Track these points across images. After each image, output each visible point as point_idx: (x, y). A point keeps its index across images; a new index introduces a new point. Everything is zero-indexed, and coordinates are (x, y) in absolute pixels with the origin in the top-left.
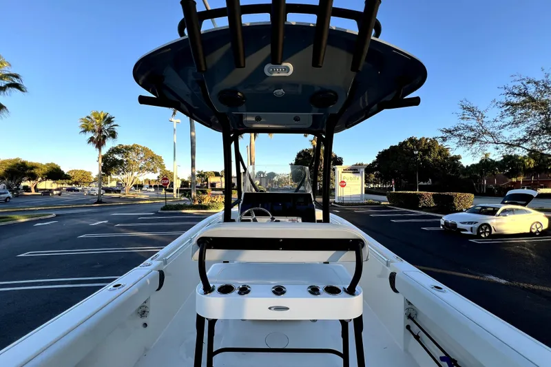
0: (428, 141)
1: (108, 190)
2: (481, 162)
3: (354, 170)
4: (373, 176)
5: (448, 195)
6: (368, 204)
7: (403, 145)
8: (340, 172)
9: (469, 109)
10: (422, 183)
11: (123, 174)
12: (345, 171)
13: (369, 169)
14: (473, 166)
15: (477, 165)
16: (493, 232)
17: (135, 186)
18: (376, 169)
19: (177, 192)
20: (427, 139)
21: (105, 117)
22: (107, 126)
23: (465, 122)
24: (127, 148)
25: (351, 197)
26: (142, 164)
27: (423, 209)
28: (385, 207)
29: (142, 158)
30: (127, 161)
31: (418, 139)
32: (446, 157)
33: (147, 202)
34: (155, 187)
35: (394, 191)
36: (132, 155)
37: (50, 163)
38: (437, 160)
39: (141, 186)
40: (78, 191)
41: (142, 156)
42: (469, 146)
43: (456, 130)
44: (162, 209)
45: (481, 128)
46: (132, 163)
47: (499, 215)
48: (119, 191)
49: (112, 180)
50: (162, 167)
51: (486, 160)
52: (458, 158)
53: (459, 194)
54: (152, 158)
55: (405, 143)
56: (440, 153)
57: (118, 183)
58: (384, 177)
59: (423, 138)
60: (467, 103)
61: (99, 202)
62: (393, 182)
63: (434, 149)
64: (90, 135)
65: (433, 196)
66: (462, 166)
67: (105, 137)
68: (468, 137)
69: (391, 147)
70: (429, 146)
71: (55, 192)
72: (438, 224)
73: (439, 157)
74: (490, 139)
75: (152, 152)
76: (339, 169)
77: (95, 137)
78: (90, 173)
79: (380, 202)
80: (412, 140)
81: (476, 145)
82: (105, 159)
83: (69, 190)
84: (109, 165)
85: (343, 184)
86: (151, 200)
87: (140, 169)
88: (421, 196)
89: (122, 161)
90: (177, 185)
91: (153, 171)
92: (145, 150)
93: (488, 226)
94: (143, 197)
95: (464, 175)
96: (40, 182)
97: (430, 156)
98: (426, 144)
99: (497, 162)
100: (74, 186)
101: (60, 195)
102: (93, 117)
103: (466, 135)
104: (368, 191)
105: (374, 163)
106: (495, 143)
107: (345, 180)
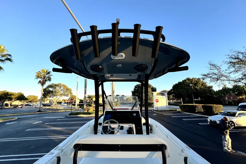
0: (196, 79)
1: (45, 105)
2: (223, 88)
3: (162, 94)
4: (171, 96)
5: (209, 106)
6: (171, 111)
7: (184, 81)
8: (155, 95)
9: (213, 65)
10: (195, 99)
11: (52, 97)
12: (158, 94)
13: (169, 93)
14: (219, 91)
15: (221, 90)
16: (236, 126)
17: (58, 103)
18: (173, 93)
19: (77, 106)
20: (195, 79)
21: (47, 72)
22: (48, 76)
23: (212, 71)
24: (56, 85)
25: (161, 107)
26: (62, 92)
27: (198, 113)
28: (179, 112)
29: (62, 90)
30: (55, 91)
31: (191, 78)
32: (206, 86)
33: (62, 111)
34: (67, 103)
35: (182, 104)
36: (58, 88)
37: (19, 92)
38: (202, 88)
39: (60, 103)
40: (31, 105)
41: (62, 88)
42: (216, 82)
43: (208, 75)
44: (69, 115)
45: (220, 74)
46: (57, 92)
47: (237, 117)
48: (50, 105)
49: (47, 100)
50: (71, 93)
51: (225, 88)
52: (211, 87)
53: (215, 105)
54: (67, 89)
55: (185, 80)
56: (202, 85)
57: (50, 102)
58: (177, 96)
59: (194, 78)
60: (212, 62)
61: (39, 111)
62: (181, 99)
63: (199, 83)
64: (39, 79)
65: (202, 106)
66: (214, 91)
67: (46, 80)
68: (215, 78)
69: (179, 82)
70: (197, 82)
71: (19, 107)
72: (207, 121)
73: (202, 87)
74: (225, 79)
75: (67, 87)
76: (155, 93)
77: (41, 81)
78: (37, 97)
79: (176, 109)
80: (188, 79)
81: (219, 81)
82: (45, 90)
83: (27, 105)
84: (46, 93)
85: (157, 101)
86: (65, 110)
87: (61, 94)
88: (196, 106)
89: (53, 91)
90: (78, 102)
91: (67, 95)
92: (64, 86)
93: (233, 122)
94: (61, 108)
95: (216, 95)
96: (13, 101)
97: (198, 86)
98: (195, 81)
99: (231, 89)
100: (29, 103)
101: (21, 108)
102: (41, 72)
103: (214, 77)
104: (169, 104)
105: (171, 90)
106: (228, 80)
107: (158, 99)
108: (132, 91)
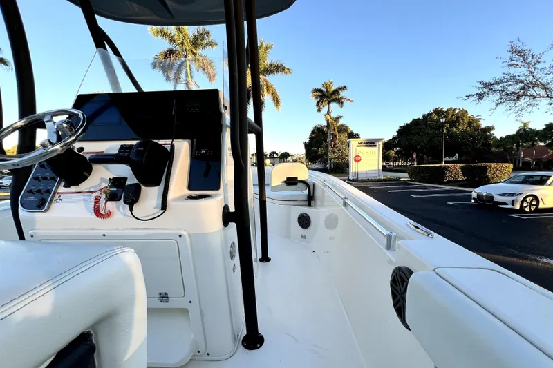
0: (456, 112)
2: (518, 132)
3: (370, 143)
4: (392, 153)
5: (480, 166)
6: (385, 180)
7: (426, 117)
8: (355, 146)
10: (447, 159)
12: (360, 144)
13: (388, 146)
14: (508, 137)
15: (513, 135)
16: (541, 206)
18: (396, 146)
20: (455, 110)
25: (366, 173)
27: (449, 183)
28: (405, 183)
31: (445, 110)
32: (477, 128)
35: (415, 165)
38: (466, 132)
43: (497, 83)
47: (549, 185)
51: (525, 130)
52: (490, 129)
53: (494, 165)
55: (430, 114)
56: (470, 124)
58: (405, 154)
59: (451, 108)
62: (415, 156)
63: (463, 120)
65: (462, 168)
66: (495, 138)
69: (414, 120)
70: (457, 117)
72: (470, 198)
73: (469, 129)
76: (354, 142)
79: (400, 178)
80: (437, 112)
85: (358, 159)
88: (446, 168)
93: (535, 197)
95: (498, 147)
97: (458, 128)
98: (452, 116)
99: (538, 132)
104: (384, 169)
105: (394, 138)
106: (548, 97)
107: (360, 155)
108: (305, 143)
